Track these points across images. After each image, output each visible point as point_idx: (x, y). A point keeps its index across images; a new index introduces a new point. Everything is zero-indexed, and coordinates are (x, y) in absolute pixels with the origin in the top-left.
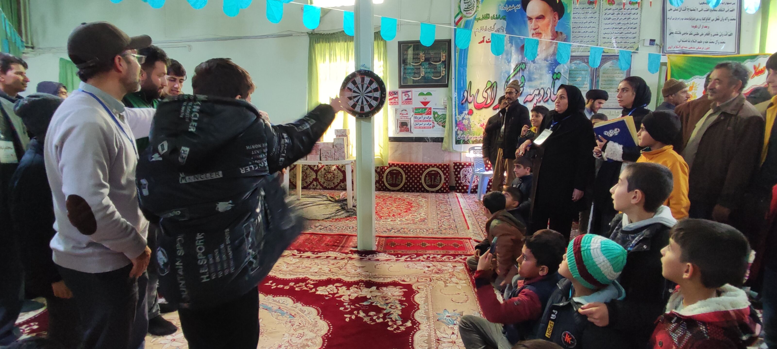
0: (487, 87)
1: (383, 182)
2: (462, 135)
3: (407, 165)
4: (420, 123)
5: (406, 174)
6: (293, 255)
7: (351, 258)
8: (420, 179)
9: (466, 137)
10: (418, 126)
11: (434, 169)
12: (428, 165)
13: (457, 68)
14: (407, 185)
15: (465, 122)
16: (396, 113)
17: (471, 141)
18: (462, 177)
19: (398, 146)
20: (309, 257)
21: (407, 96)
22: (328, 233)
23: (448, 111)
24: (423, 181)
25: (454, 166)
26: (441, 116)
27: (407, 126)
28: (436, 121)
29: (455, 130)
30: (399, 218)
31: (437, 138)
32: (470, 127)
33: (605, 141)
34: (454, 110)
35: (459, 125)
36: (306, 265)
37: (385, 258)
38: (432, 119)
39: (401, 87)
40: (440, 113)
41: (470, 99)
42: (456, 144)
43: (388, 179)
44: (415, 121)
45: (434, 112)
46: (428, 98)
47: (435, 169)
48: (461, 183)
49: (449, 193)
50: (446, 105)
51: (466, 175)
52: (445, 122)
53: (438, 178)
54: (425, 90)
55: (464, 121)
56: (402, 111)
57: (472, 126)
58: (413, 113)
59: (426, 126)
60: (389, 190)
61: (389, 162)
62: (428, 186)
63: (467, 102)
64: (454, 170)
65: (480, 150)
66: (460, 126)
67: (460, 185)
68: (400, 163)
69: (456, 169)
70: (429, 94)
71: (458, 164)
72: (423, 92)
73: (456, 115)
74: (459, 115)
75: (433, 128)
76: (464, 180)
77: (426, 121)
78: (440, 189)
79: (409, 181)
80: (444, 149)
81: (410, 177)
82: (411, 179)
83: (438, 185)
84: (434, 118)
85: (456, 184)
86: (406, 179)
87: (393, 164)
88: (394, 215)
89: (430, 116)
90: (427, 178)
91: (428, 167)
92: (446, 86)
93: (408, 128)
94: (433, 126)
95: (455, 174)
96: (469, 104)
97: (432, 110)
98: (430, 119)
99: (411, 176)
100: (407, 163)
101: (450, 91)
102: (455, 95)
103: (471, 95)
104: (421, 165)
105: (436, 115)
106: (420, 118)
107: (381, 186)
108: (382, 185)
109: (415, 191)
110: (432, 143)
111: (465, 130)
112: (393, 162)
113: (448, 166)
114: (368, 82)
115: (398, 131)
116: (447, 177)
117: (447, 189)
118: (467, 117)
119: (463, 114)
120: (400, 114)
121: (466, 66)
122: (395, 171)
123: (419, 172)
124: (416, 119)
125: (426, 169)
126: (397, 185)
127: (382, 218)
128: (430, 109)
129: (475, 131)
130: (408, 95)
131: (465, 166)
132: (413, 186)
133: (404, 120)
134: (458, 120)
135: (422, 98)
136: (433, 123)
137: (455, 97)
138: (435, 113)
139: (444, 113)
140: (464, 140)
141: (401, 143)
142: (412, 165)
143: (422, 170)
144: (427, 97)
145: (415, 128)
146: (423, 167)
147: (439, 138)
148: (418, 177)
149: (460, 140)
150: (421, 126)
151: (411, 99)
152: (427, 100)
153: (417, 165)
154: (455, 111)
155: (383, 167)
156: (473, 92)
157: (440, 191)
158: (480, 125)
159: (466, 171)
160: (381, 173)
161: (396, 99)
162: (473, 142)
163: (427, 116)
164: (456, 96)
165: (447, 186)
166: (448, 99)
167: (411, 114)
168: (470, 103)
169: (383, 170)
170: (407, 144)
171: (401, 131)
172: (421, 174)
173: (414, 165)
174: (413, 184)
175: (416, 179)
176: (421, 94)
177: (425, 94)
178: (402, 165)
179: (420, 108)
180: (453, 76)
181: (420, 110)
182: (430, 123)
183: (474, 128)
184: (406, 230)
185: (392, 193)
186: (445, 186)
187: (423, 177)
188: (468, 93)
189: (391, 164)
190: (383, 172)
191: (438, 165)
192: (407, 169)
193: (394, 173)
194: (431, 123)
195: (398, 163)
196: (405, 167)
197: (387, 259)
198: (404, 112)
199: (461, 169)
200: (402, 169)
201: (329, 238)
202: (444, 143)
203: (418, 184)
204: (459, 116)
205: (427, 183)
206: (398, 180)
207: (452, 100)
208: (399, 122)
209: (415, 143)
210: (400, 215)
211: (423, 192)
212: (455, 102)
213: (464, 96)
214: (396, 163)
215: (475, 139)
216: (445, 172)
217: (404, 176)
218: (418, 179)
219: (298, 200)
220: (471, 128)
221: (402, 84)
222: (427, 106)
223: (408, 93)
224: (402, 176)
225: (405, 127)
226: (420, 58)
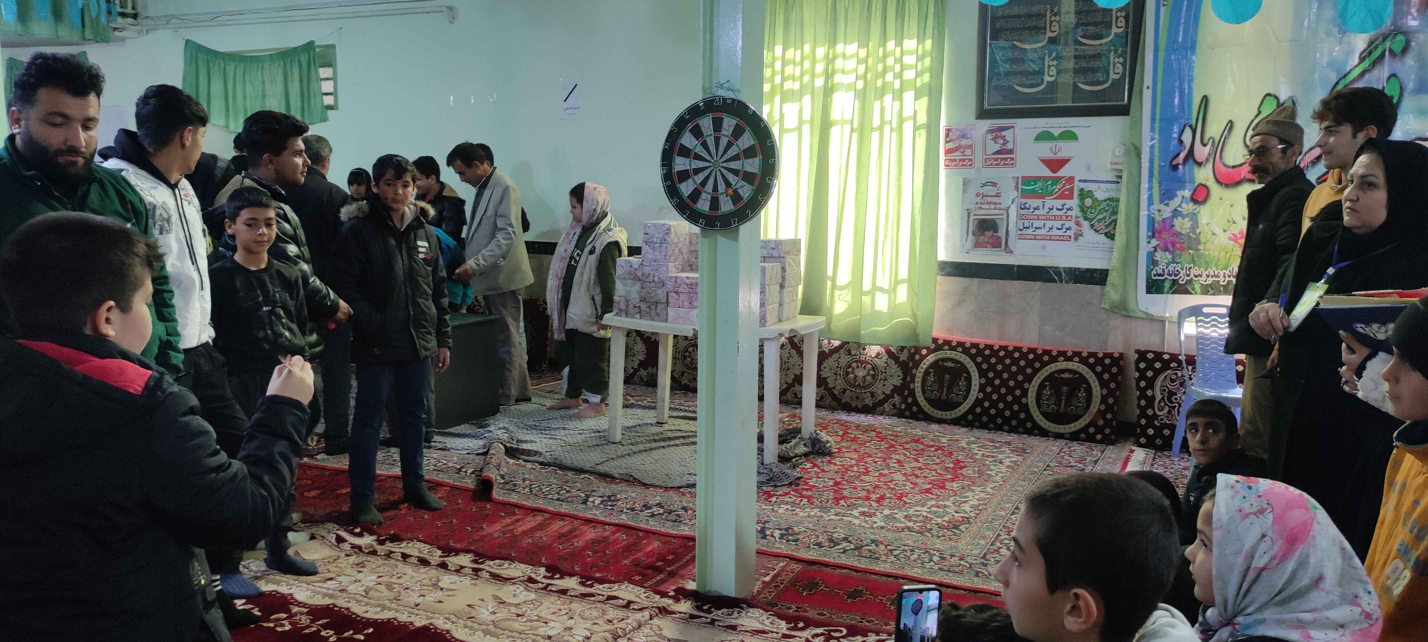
0: (1260, 113)
1: (912, 393)
2: (1168, 265)
3: (990, 347)
4: (1038, 223)
5: (982, 373)
6: (531, 580)
7: (664, 611)
8: (1025, 393)
9: (1182, 272)
10: (1030, 231)
11: (1070, 365)
12: (1055, 353)
13: (1161, 54)
14: (982, 407)
15: (1182, 225)
16: (964, 191)
17: (1197, 287)
18: (1159, 397)
19: (966, 289)
20: (564, 592)
21: (1001, 142)
22: (662, 530)
23: (1124, 190)
24: (1031, 399)
25: (1137, 362)
26: (1104, 204)
27: (996, 231)
28: (1086, 219)
29: (1145, 247)
30: (891, 508)
31: (1088, 270)
32: (1198, 241)
33: (1365, 352)
34: (1145, 186)
35: (1160, 232)
36: (543, 614)
37: (758, 626)
38: (1076, 212)
39: (983, 114)
40: (1100, 195)
41: (1201, 152)
42: (1149, 291)
43: (929, 383)
44: (1021, 217)
45: (1082, 190)
46: (1066, 149)
47: (1074, 365)
48: (1155, 416)
49: (1112, 443)
50: (1121, 171)
51: (1172, 394)
52: (1115, 221)
53: (1082, 394)
54: (1056, 125)
55: (1178, 222)
56: (984, 185)
57: (1203, 239)
58: (1015, 194)
59: (1055, 232)
60: (929, 419)
61: (936, 334)
62: (1047, 416)
63: (1191, 161)
64: (1137, 374)
65: (1221, 316)
66: (1165, 235)
67: (1150, 424)
68: (968, 339)
69: (1142, 372)
70: (1069, 136)
71: (1150, 356)
72: (1050, 130)
73: (1150, 202)
74: (1161, 202)
75: (1076, 239)
76: (1167, 409)
77: (1055, 218)
78: (1084, 430)
79: (987, 397)
80: (1107, 306)
81: (993, 385)
82: (996, 389)
83: (1077, 418)
84: (1082, 210)
85: (1140, 417)
86: (982, 388)
87: (947, 342)
88: (879, 500)
89: (1069, 203)
90: (1047, 392)
91: (1054, 359)
92: (1124, 111)
93: (999, 238)
94: (1078, 235)
95: (1138, 388)
96: (1196, 169)
97: (1077, 185)
98: (1069, 213)
99: (997, 382)
100: (990, 342)
101: (1136, 126)
102: (1148, 140)
103: (1206, 140)
104: (1032, 350)
105: (1088, 202)
106: (1037, 208)
107: (906, 403)
108: (910, 400)
109: (1006, 428)
110: (1072, 286)
111: (1182, 249)
112: (949, 337)
113: (1118, 360)
114: (732, 129)
115: (969, 244)
116: (1111, 393)
117: (1107, 431)
118: (1189, 207)
119: (1175, 203)
120: (978, 195)
121: (1193, 48)
122: (949, 364)
123: (1021, 370)
124: (1025, 212)
125: (1044, 364)
126: (951, 405)
127: (842, 502)
128: (1071, 180)
129: (1214, 253)
130: (1003, 138)
131: (1173, 365)
132: (1000, 413)
133: (988, 212)
134: (1158, 218)
135: (1046, 149)
136: (1078, 224)
137: (1152, 147)
138: (1084, 195)
139: (1114, 195)
140: (1175, 282)
141: (975, 281)
142: (1004, 348)
143: (1033, 368)
144: (1062, 144)
145: (1022, 237)
146: (1038, 358)
147: (1095, 270)
148: (1019, 385)
149: (1163, 281)
150: (1038, 232)
151: (1011, 152)
152: (1061, 155)
153: (1018, 349)
154: (1150, 189)
155: (918, 350)
156: (1214, 129)
157: (1083, 436)
158: (1228, 234)
159: (1173, 381)
160: (911, 364)
161: (968, 152)
162: (1206, 290)
163: (1059, 203)
164: (1156, 141)
165: (1108, 423)
166: (1127, 152)
167: (1010, 196)
168: (1199, 164)
169: (917, 357)
170: (991, 285)
171: (977, 245)
172: (1029, 379)
173: (1010, 349)
174: (1001, 405)
175: (1011, 391)
176: (1044, 136)
177: (1056, 135)
178: (975, 345)
179: (1037, 179)
180: (1148, 80)
181: (1039, 184)
182: (1068, 224)
183: (1209, 245)
184: (882, 547)
185: (934, 427)
186: (1101, 422)
187: (1033, 389)
188: (1194, 132)
189: (940, 342)
190: (917, 364)
191: (1085, 354)
192: (986, 359)
193: (948, 370)
194: (1071, 224)
195: (963, 339)
196: (980, 352)
197: (760, 627)
198: (990, 190)
199: (1157, 372)
200: (973, 358)
201: (656, 544)
202: (1108, 288)
203: (1016, 407)
204: (1162, 207)
205: (1045, 409)
206: (955, 390)
207: (1139, 156)
208: (972, 217)
209: (1017, 284)
210: (900, 498)
211: (1029, 432)
212: (1151, 162)
213: (1181, 142)
214: (956, 337)
215: (1210, 280)
216: (1106, 376)
217: (976, 380)
218: (1018, 392)
219: (660, 424)
220: (1199, 243)
221: (986, 106)
222: (1059, 174)
223: (1004, 133)
224: (969, 379)
225: (990, 233)
226: (1045, 29)
